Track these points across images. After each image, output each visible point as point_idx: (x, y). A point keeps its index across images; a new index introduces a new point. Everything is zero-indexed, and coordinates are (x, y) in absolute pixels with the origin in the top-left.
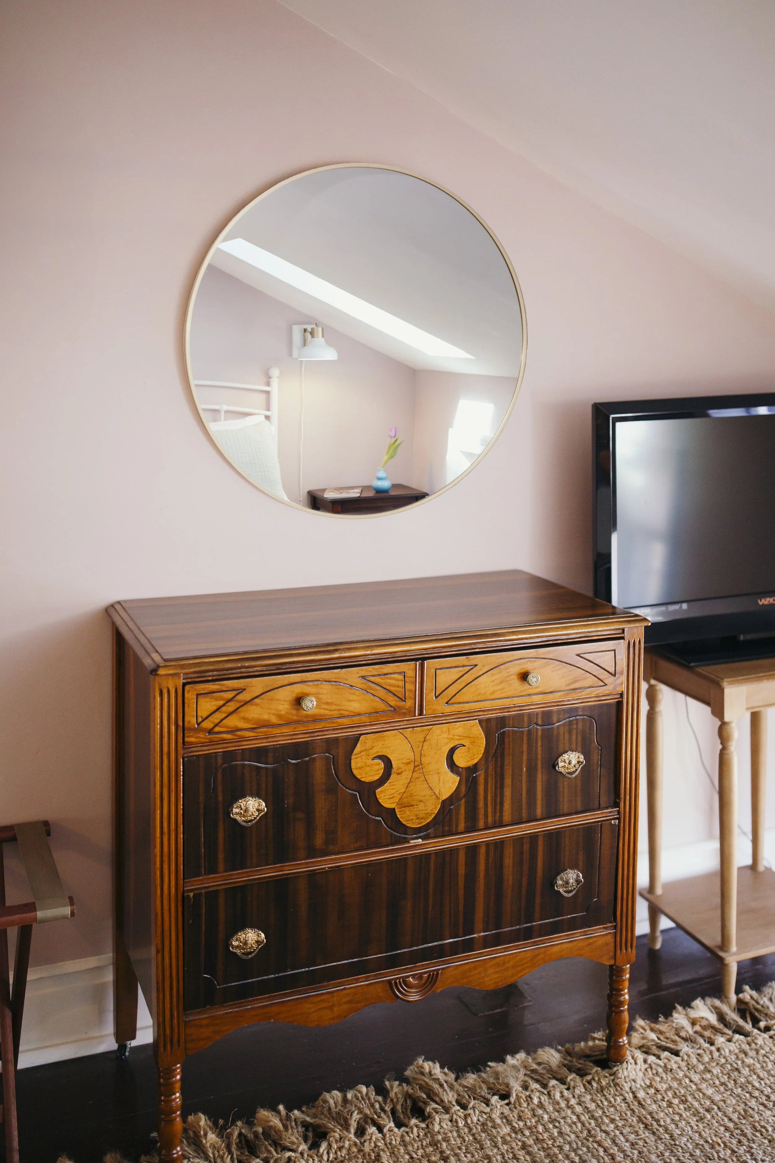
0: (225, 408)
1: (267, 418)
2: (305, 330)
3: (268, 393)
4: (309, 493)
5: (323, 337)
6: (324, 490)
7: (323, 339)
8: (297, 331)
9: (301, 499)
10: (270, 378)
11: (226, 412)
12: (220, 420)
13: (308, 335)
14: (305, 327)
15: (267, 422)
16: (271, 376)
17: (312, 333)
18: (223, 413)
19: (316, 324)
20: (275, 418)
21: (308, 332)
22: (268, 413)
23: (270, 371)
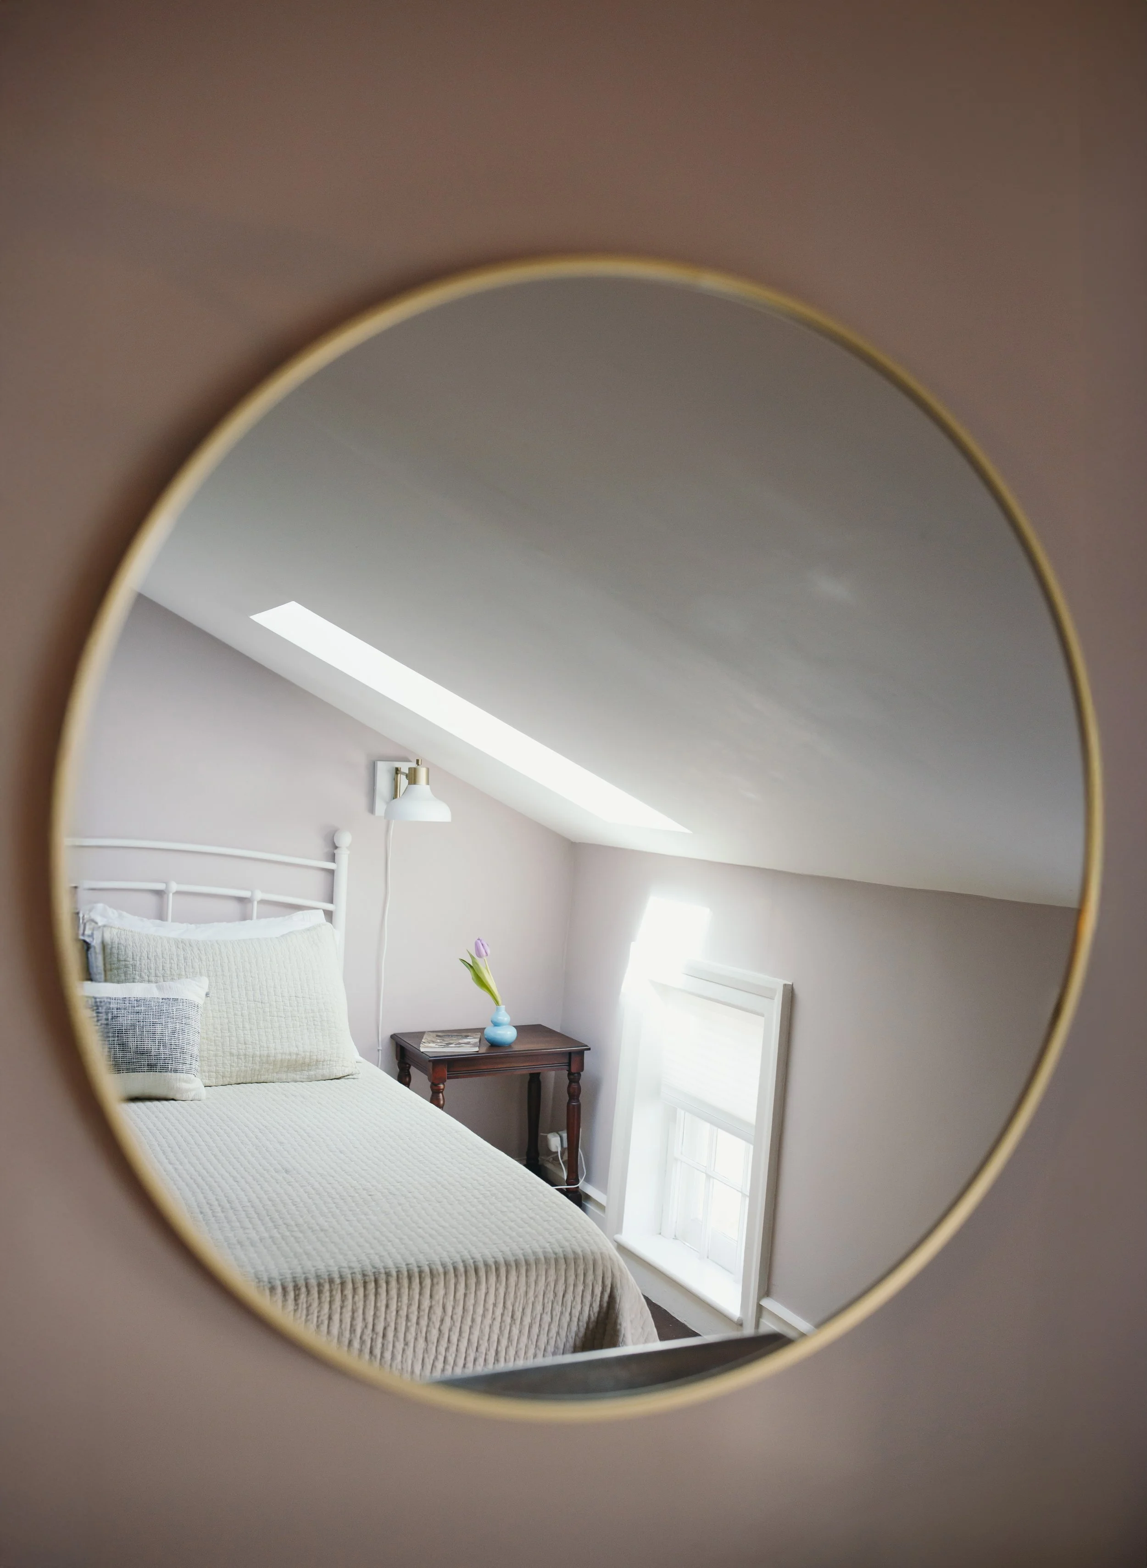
0: (259, 895)
1: (329, 915)
2: (397, 771)
3: (332, 872)
4: (393, 1037)
5: (428, 783)
6: (419, 1035)
7: (428, 786)
8: (383, 771)
9: (380, 1048)
10: (336, 847)
11: (262, 902)
12: (251, 919)
13: (403, 781)
14: (397, 764)
15: (329, 924)
16: (337, 845)
17: (412, 778)
18: (255, 903)
19: (418, 761)
20: (341, 916)
21: (403, 773)
22: (329, 907)
23: (336, 834)
